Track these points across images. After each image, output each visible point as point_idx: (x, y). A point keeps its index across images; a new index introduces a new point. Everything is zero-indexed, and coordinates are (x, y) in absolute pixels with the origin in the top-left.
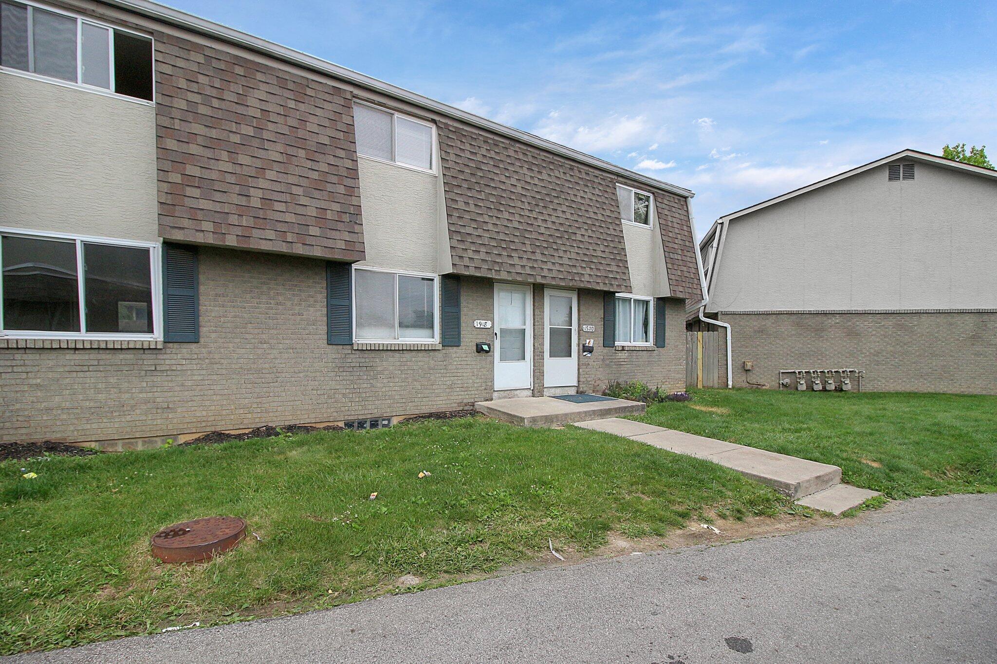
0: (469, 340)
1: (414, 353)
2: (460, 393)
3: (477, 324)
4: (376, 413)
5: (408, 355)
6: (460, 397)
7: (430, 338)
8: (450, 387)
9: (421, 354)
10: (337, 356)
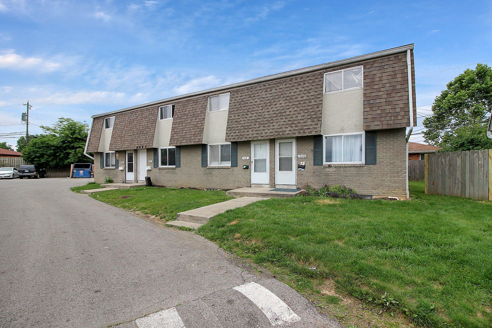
0: (241, 164)
1: (223, 169)
2: (238, 183)
3: (243, 158)
4: (213, 187)
5: (221, 170)
6: (238, 185)
7: (228, 164)
8: (234, 181)
9: (225, 170)
10: (204, 170)
